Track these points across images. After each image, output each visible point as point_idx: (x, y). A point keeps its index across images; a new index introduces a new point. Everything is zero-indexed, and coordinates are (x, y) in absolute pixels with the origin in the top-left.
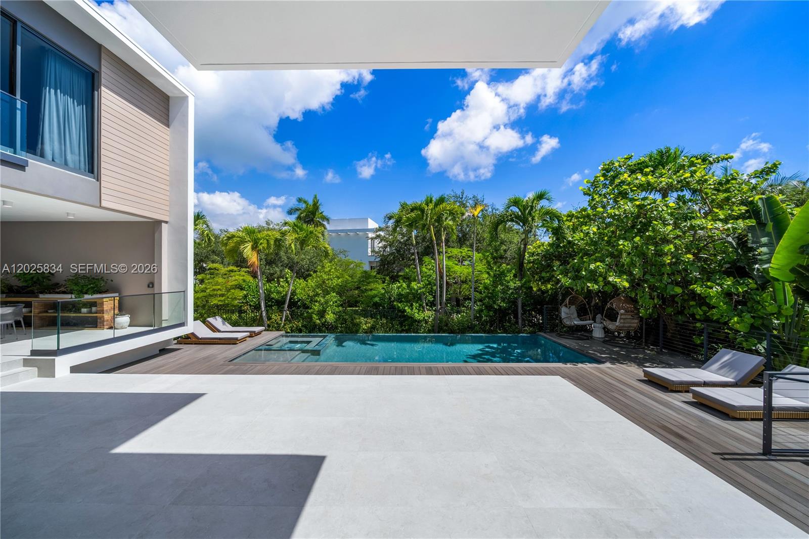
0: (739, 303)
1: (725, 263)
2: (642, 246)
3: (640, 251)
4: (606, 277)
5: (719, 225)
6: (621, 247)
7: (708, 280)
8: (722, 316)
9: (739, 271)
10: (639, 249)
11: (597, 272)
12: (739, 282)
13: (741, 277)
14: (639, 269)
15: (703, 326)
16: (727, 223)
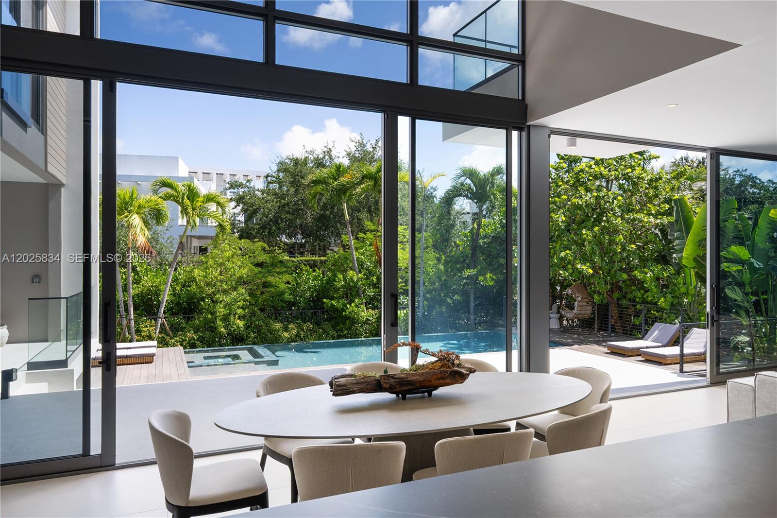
0: (665, 286)
1: (655, 252)
2: (600, 236)
3: (598, 240)
4: (574, 264)
5: (652, 219)
6: (585, 236)
7: (645, 267)
8: (654, 298)
9: (663, 259)
10: (597, 238)
11: (566, 260)
12: (664, 268)
13: (665, 265)
14: (598, 257)
15: (641, 307)
16: (657, 218)
